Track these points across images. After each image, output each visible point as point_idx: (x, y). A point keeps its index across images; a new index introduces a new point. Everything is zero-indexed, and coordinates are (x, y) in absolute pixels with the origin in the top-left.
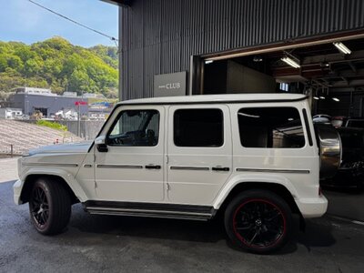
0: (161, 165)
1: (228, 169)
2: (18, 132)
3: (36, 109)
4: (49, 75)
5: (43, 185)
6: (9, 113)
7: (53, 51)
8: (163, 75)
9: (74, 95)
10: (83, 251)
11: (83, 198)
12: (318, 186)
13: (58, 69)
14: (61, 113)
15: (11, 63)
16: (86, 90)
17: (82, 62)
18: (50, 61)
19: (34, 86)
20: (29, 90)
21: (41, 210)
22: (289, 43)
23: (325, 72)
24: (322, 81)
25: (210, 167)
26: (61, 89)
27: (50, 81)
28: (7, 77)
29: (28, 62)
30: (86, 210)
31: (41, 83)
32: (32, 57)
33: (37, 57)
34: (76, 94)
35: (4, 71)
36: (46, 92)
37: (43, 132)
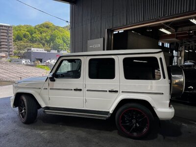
0: (82, 89)
1: (117, 91)
2: (25, 71)
3: (37, 59)
4: (43, 41)
5: (24, 98)
6: (24, 61)
7: (45, 29)
8: (92, 40)
9: (56, 52)
10: (41, 133)
11: (43, 105)
12: (168, 102)
13: (48, 38)
14: (49, 61)
15: (25, 36)
16: (62, 49)
17: (60, 34)
18: (44, 34)
19: (36, 47)
20: (34, 50)
21: (23, 111)
22: (158, 20)
23: (190, 36)
24: (189, 42)
25: (108, 90)
26: (49, 49)
27: (44, 45)
28: (23, 43)
29: (33, 35)
30: (44, 112)
31: (39, 46)
32: (35, 32)
33: (37, 33)
34: (57, 51)
35: (22, 40)
36: (42, 50)
37: (38, 71)
